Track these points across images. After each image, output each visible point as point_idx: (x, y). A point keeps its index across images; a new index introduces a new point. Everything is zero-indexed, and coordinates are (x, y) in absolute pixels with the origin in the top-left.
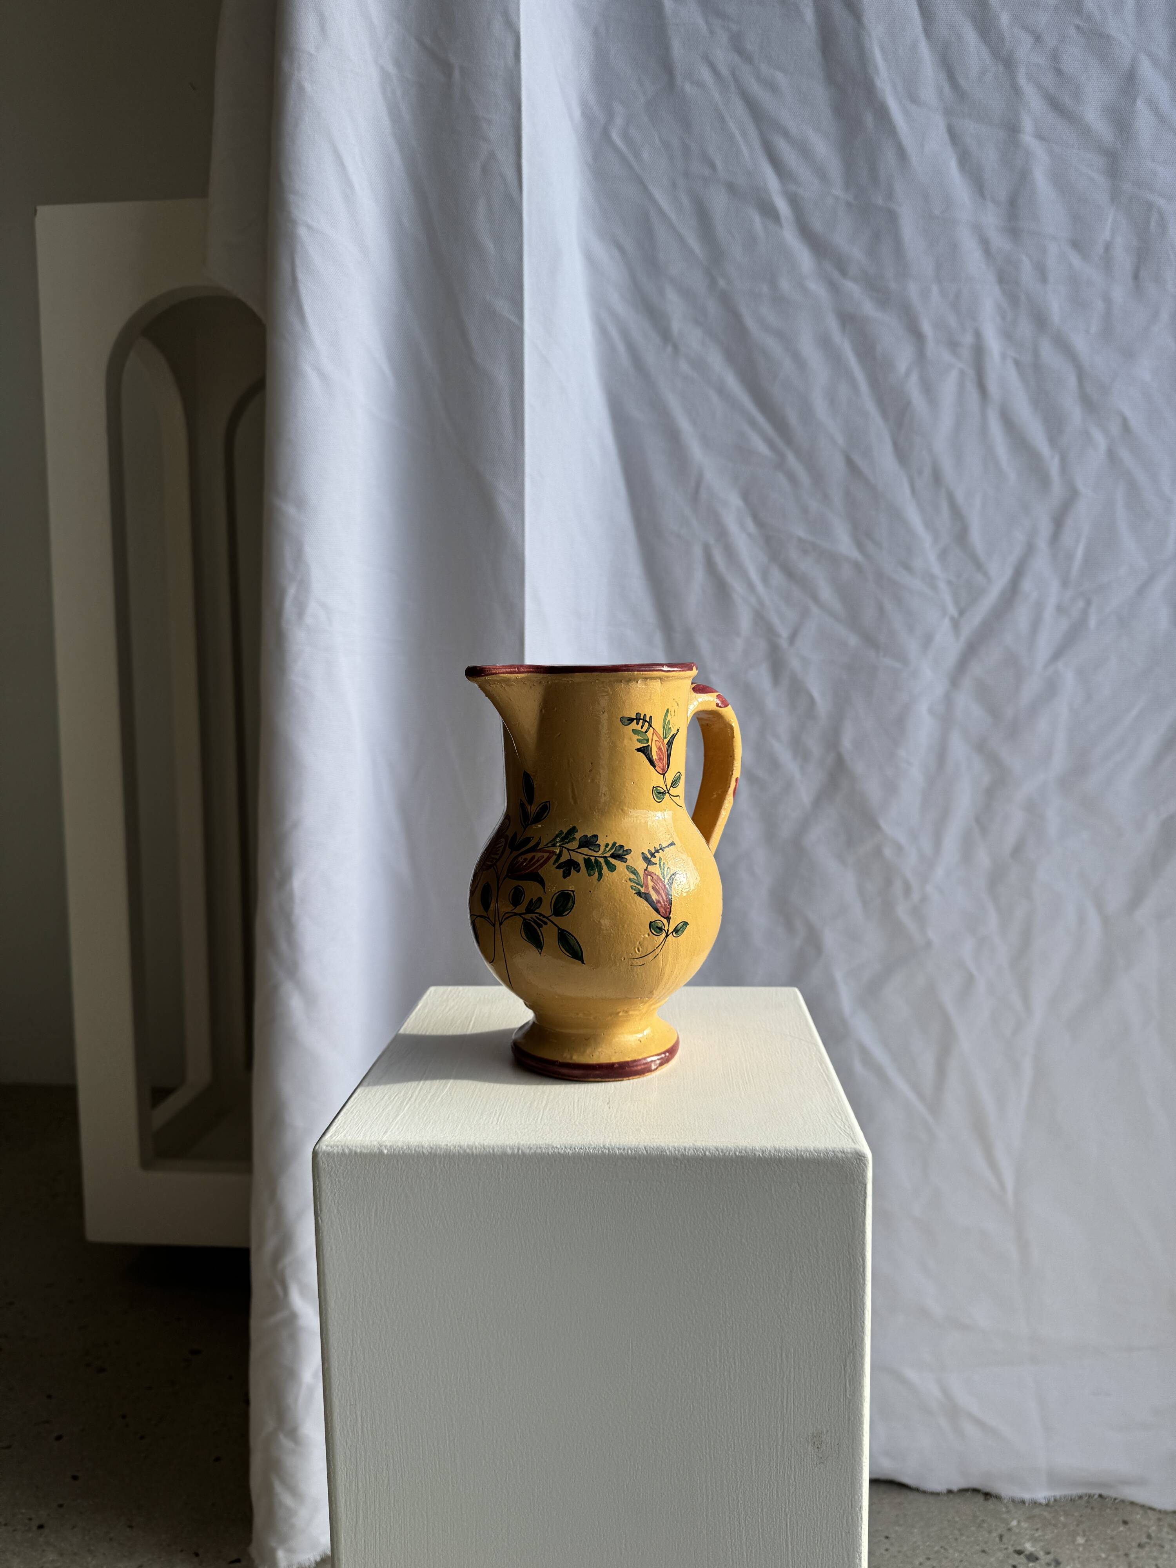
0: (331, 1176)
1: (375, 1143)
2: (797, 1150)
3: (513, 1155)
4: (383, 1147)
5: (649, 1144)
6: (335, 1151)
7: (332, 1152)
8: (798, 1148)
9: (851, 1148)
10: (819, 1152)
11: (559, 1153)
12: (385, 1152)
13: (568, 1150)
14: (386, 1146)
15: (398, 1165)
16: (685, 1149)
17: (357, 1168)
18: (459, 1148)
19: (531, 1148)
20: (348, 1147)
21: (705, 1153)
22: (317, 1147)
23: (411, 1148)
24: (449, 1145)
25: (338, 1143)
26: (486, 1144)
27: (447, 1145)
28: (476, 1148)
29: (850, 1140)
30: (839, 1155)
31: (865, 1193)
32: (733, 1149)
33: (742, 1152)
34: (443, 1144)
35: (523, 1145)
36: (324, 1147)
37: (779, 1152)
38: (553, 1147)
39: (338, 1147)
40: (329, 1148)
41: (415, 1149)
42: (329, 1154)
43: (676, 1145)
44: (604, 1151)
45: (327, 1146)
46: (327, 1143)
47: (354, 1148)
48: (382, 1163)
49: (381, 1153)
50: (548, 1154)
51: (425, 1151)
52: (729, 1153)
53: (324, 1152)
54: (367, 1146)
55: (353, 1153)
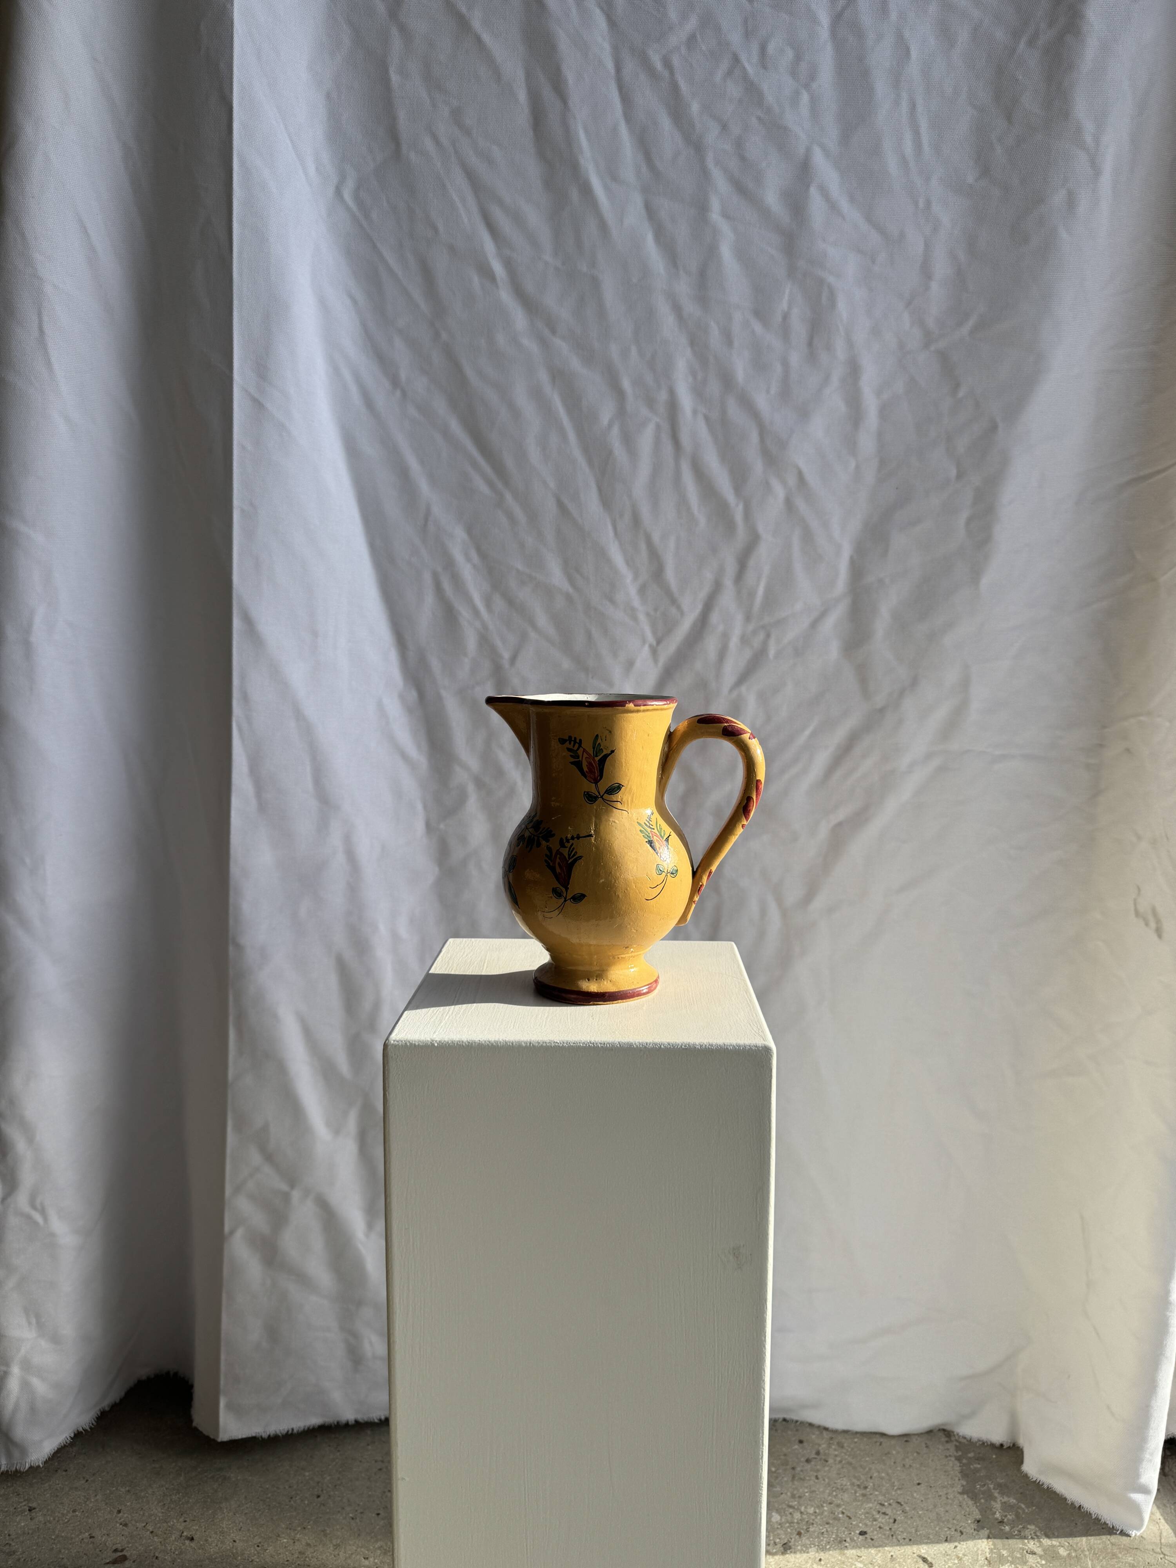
0: (396, 1062)
1: (429, 1039)
2: (725, 1045)
3: (526, 1046)
4: (434, 1042)
5: (622, 1041)
6: (400, 1044)
7: (398, 1045)
8: (725, 1044)
9: (762, 1044)
10: (739, 1046)
11: (559, 1046)
12: (436, 1045)
13: (565, 1044)
14: (436, 1041)
15: (445, 1054)
16: (647, 1044)
17: (416, 1056)
18: (488, 1043)
19: (539, 1043)
20: (409, 1042)
21: (661, 1046)
22: (387, 1042)
23: (454, 1042)
24: (481, 1040)
25: (402, 1039)
26: (507, 1040)
27: (480, 1041)
28: (500, 1043)
29: (762, 1039)
30: (754, 1048)
31: (771, 1076)
32: (680, 1044)
33: (686, 1046)
34: (477, 1040)
35: (533, 1041)
36: (392, 1042)
37: (712, 1046)
38: (554, 1042)
39: (402, 1041)
40: (396, 1042)
41: (457, 1043)
42: (395, 1046)
43: (641, 1041)
44: (591, 1045)
45: (394, 1041)
46: (394, 1039)
47: (414, 1042)
48: (433, 1053)
49: (433, 1045)
50: (551, 1046)
51: (464, 1044)
52: (678, 1047)
53: (393, 1044)
54: (423, 1041)
55: (413, 1046)
